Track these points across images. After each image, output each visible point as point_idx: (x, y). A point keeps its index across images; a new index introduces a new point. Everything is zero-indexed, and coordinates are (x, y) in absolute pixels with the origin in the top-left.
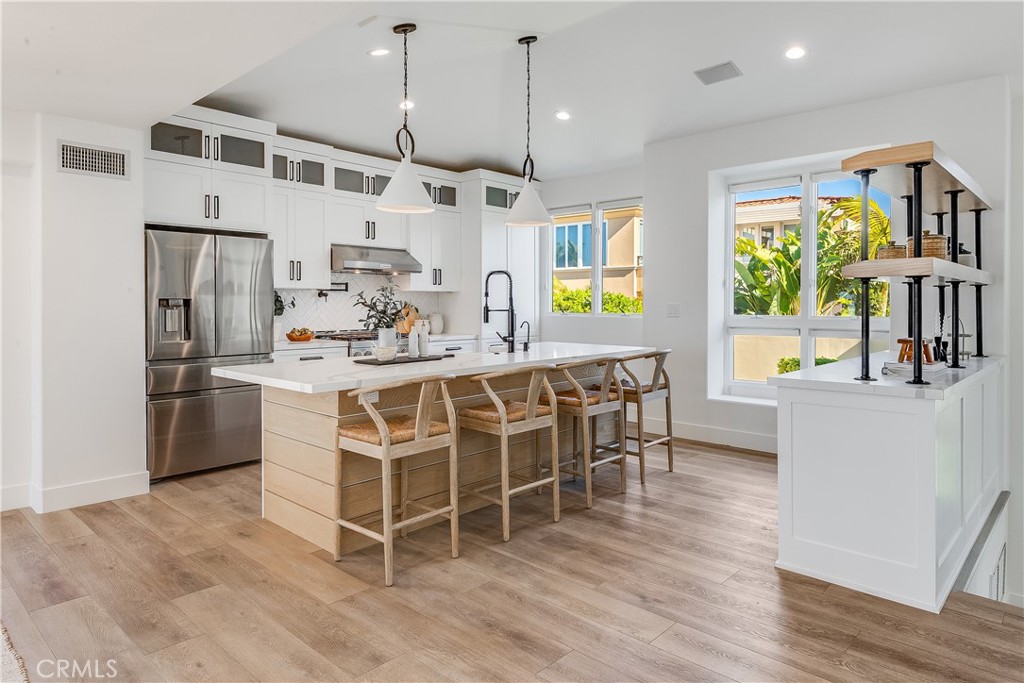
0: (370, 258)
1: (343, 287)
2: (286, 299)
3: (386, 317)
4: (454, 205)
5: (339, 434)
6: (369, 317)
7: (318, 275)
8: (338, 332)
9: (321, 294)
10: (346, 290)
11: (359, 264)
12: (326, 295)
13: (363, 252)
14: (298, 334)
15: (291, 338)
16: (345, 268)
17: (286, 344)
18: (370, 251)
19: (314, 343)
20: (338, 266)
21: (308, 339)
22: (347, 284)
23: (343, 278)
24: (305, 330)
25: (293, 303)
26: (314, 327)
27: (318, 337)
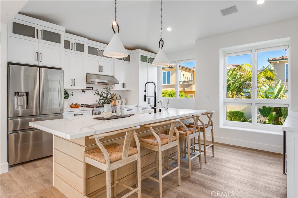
0: (101, 78)
1: (91, 89)
2: (70, 93)
3: (108, 100)
4: (130, 61)
5: (85, 156)
6: (100, 100)
7: (82, 84)
8: (89, 105)
9: (83, 91)
10: (92, 90)
11: (97, 80)
12: (85, 91)
13: (98, 76)
14: (74, 105)
15: (72, 107)
16: (92, 82)
17: (70, 109)
18: (101, 76)
19: (80, 109)
20: (89, 81)
21: (78, 107)
22: (92, 88)
23: (91, 86)
24: (77, 104)
25: (72, 94)
26: (80, 103)
27: (82, 106)
